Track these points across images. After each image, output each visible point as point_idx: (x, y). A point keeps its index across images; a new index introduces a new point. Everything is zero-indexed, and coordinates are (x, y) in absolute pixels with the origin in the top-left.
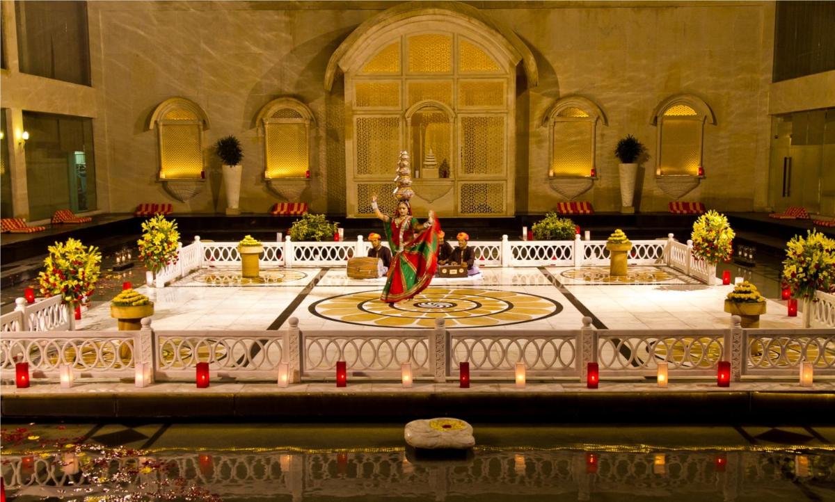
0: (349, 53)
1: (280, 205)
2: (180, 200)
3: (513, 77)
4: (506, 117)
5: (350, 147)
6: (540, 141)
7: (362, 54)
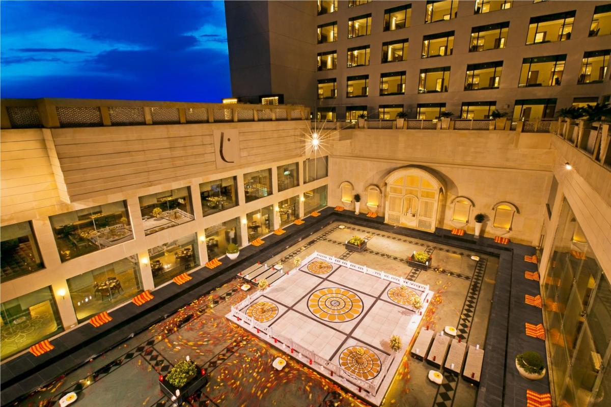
0: (388, 179)
1: (370, 213)
2: (346, 207)
3: (438, 191)
4: (435, 202)
5: (387, 203)
6: (450, 208)
7: (392, 179)
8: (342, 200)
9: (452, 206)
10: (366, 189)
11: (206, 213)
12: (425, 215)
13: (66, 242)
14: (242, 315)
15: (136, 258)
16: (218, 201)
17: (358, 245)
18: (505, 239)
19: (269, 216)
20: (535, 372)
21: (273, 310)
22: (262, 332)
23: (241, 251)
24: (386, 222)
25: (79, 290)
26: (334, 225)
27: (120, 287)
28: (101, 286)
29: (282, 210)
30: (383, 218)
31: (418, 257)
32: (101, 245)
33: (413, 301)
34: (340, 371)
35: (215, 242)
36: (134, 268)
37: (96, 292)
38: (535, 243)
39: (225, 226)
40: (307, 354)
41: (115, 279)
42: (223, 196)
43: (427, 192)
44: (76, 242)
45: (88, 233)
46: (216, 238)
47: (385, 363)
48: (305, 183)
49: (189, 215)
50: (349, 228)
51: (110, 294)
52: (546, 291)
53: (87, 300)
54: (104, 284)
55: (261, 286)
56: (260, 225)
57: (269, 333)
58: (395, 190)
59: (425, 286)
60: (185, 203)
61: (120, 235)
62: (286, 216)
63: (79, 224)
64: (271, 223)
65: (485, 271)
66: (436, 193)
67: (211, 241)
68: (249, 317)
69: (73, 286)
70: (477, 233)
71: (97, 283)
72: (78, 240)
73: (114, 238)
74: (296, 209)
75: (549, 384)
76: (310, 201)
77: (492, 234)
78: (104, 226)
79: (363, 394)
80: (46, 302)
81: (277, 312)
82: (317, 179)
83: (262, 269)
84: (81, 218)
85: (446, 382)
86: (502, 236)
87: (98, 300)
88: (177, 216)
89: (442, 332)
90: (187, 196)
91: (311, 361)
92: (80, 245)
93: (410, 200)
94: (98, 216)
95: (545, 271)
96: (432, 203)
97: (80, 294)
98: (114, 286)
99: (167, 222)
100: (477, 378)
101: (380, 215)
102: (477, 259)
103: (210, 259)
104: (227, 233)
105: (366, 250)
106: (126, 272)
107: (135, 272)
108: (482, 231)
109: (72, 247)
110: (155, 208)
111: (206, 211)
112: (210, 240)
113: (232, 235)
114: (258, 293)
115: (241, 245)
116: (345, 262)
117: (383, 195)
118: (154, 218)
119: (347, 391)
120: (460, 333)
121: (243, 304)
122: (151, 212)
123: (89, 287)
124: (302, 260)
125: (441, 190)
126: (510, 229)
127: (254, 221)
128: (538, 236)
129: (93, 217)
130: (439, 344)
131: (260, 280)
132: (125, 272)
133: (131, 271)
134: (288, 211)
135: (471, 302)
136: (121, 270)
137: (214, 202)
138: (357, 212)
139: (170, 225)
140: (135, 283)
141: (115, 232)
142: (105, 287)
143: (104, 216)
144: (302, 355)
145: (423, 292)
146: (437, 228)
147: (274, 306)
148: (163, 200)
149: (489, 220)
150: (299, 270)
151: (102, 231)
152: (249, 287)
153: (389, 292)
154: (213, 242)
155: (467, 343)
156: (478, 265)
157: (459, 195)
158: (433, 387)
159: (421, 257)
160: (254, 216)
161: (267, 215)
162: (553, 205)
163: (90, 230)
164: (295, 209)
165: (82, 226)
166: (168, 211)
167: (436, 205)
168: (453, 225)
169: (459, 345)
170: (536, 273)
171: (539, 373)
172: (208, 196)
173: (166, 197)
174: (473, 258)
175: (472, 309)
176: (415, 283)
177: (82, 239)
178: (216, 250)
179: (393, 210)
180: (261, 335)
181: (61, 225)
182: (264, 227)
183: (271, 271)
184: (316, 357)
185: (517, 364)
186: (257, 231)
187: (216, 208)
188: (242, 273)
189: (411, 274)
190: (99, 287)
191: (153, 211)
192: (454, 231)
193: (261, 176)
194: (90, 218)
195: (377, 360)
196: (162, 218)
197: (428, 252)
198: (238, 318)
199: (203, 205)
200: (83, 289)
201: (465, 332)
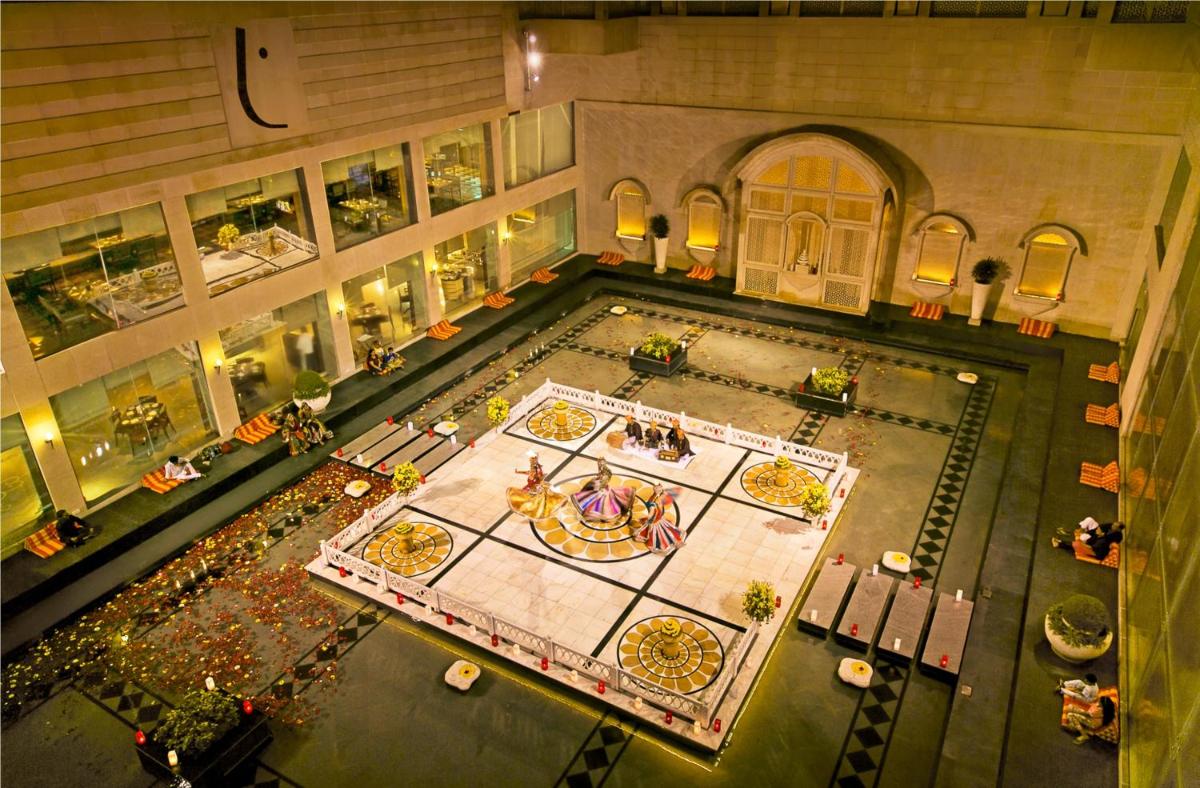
0: (747, 167)
1: (695, 267)
2: (629, 252)
3: (881, 200)
4: (871, 232)
5: (742, 239)
6: (910, 247)
7: (757, 168)
8: (618, 234)
9: (916, 239)
10: (683, 198)
11: (342, 243)
12: (844, 270)
13: (33, 314)
14: (350, 561)
15: (194, 349)
16: (369, 211)
17: (663, 358)
18: (1046, 324)
19: (410, 287)
20: (1087, 641)
21: (436, 541)
22: (412, 600)
23: (336, 390)
24: (738, 291)
25: (79, 427)
26: (600, 304)
27: (168, 421)
28: (128, 418)
29: (446, 267)
30: (732, 281)
31: (821, 382)
32: (121, 317)
33: (807, 495)
34: (620, 679)
35: (255, 370)
36: (192, 375)
37: (116, 432)
38: (1119, 333)
39: (282, 319)
40: (534, 644)
41: (154, 400)
42: (379, 197)
43: (853, 205)
44: (57, 314)
45: (88, 288)
46: (258, 356)
47: (735, 650)
48: (508, 187)
49: (304, 243)
50: (640, 312)
51: (147, 440)
52: (1133, 452)
53: (99, 452)
54: (131, 413)
55: (400, 483)
56: (387, 313)
57: (431, 603)
58: (764, 200)
59: (837, 456)
60: (294, 212)
61: (167, 290)
62: (459, 284)
63: (64, 266)
64: (416, 306)
65: (989, 411)
66: (874, 205)
67: (243, 367)
68: (372, 567)
69: (66, 416)
70: (976, 314)
71: (117, 410)
72: (61, 307)
73: (152, 299)
74: (489, 263)
75: (1117, 664)
76: (528, 240)
77: (1015, 314)
78: (127, 267)
79: (677, 728)
80: (13, 450)
81: (449, 547)
82: (544, 174)
83: (401, 437)
84: (68, 248)
85: (880, 681)
86: (1038, 317)
87: (123, 453)
88: (276, 246)
89: (876, 568)
90: (296, 193)
91: (545, 662)
92: (67, 320)
93: (805, 227)
94: (113, 241)
95: (1134, 399)
96: (864, 236)
97: (83, 435)
98: (155, 419)
99: (254, 262)
100: (953, 668)
101: (724, 272)
102: (972, 379)
103: (245, 417)
104: (290, 342)
105: (686, 371)
106: (177, 385)
107: (196, 384)
108: (990, 306)
109: (48, 327)
110: (222, 225)
111: (341, 237)
112: (240, 362)
113: (306, 345)
114: (394, 502)
115: (334, 373)
116: (628, 404)
117: (731, 216)
118: (222, 253)
119: (639, 724)
120: (918, 566)
121: (353, 532)
122: (214, 235)
123: (101, 419)
124: (511, 407)
125: (889, 196)
126: (1062, 297)
127: (366, 302)
128: (1126, 313)
129: (101, 245)
130: (867, 596)
131: (399, 468)
132: (174, 382)
133: (187, 382)
134: (464, 270)
135: (949, 488)
136: (165, 378)
137: (358, 212)
138: (661, 266)
139: (261, 272)
140: (200, 414)
141: (154, 282)
142: (135, 421)
143: (127, 242)
144: (522, 648)
145: (832, 471)
146: (873, 303)
147: (440, 530)
148: (242, 203)
149: (1007, 275)
150: (504, 432)
151: (123, 281)
152: (366, 486)
153: (745, 477)
154: (247, 368)
155: (934, 588)
156: (974, 395)
157: (936, 210)
158: (849, 695)
159: (829, 381)
160: (366, 289)
161: (405, 285)
162: (1172, 229)
163: (92, 280)
164: (485, 265)
165: (73, 271)
166: (255, 234)
167: (872, 240)
168: (917, 294)
169: (915, 594)
170: (1112, 407)
171: (1097, 644)
172: (344, 197)
173: (247, 196)
174: (962, 377)
175: (952, 507)
176: (811, 450)
177: (72, 305)
178: (261, 390)
179: (759, 258)
180: (408, 608)
181: (16, 269)
182: (397, 320)
183: (426, 442)
184: (559, 652)
185: (1047, 627)
186: (379, 332)
187: (363, 228)
188: (344, 449)
189: (803, 427)
190: (121, 421)
191: (218, 232)
192: (918, 309)
193: (463, 144)
194: (93, 248)
195: (712, 645)
196: (241, 252)
197: (849, 367)
198: (341, 570)
199: (333, 220)
200: (86, 423)
201: (931, 562)
